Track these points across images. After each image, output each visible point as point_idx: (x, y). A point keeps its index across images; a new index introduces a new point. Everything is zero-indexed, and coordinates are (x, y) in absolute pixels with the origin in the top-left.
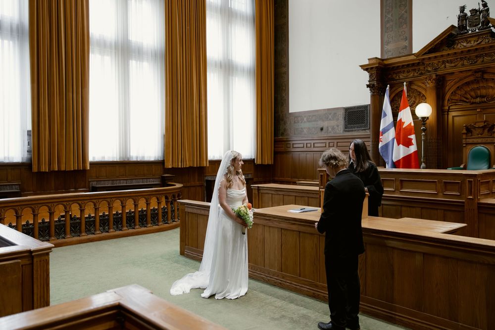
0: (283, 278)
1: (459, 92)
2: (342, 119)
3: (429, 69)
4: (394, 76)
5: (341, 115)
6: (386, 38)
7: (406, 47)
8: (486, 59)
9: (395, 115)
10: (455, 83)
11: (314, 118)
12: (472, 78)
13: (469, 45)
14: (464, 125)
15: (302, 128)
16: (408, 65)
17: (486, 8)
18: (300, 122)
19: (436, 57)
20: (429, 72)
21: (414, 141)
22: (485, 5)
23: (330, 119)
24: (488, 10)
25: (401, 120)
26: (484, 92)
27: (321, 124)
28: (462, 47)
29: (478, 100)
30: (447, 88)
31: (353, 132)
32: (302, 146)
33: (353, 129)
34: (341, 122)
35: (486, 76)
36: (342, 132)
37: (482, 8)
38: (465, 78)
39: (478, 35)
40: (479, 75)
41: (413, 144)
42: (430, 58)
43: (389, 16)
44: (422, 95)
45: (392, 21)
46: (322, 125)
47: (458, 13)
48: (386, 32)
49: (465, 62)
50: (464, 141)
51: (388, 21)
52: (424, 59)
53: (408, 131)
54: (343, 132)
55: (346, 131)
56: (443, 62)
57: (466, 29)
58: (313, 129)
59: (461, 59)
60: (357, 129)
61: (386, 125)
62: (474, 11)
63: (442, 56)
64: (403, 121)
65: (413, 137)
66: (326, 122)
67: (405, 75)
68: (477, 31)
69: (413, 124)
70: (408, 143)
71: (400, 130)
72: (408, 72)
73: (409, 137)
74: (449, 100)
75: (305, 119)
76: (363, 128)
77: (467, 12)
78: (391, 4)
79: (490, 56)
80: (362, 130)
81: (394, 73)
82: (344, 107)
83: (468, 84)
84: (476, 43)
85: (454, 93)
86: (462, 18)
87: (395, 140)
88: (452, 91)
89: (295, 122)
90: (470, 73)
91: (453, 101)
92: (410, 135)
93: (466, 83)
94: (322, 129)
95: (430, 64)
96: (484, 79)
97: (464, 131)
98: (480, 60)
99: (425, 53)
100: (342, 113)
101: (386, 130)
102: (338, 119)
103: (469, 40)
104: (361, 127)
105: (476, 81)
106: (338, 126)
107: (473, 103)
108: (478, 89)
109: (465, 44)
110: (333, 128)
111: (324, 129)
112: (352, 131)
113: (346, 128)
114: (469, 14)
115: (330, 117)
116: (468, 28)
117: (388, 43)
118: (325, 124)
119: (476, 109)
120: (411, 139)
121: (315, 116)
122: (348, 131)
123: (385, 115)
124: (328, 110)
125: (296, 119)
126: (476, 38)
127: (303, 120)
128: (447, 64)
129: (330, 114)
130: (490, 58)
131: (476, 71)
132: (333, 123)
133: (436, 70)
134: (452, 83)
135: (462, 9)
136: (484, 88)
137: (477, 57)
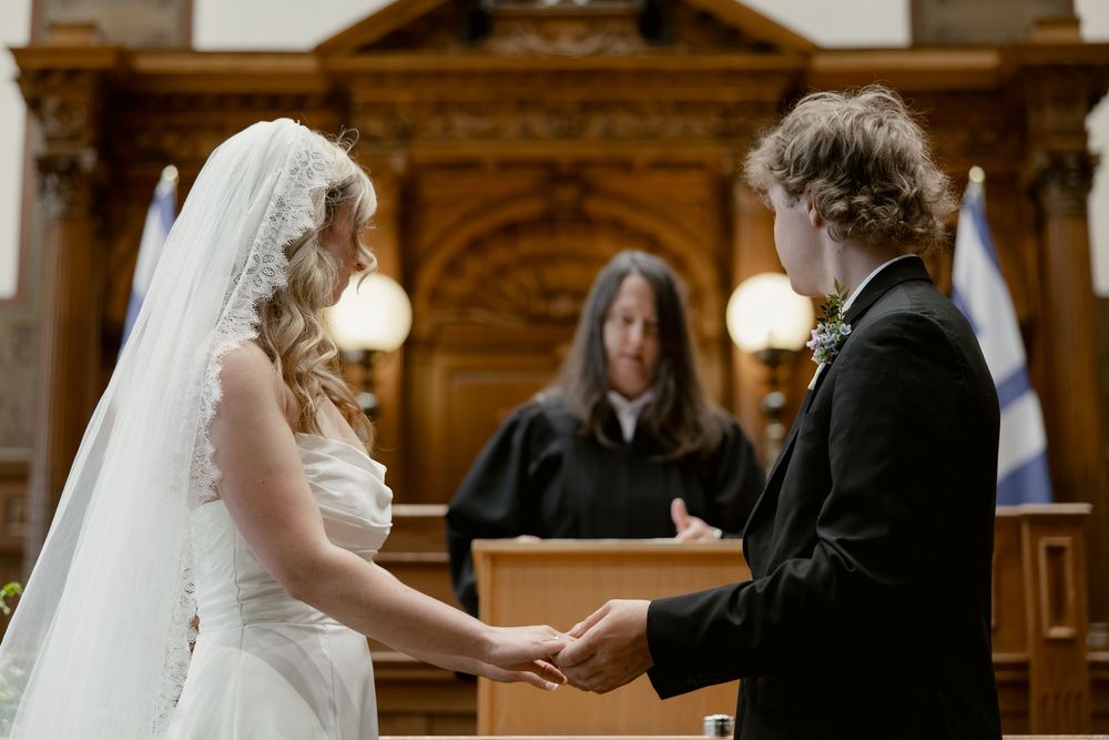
8: (623, 121)
10: (463, 220)
12: (530, 208)
30: (428, 237)
35: (594, 207)
40: (567, 194)
42: (380, 78)
49: (539, 123)
56: (441, 107)
74: (432, 292)
83: (511, 230)
85: (452, 268)
88: (449, 252)
90: (529, 178)
91: (452, 301)
93: (507, 226)
96: (580, 217)
98: (597, 124)
99: (366, 49)
103: (549, 28)
105: (548, 222)
107: (537, 320)
108: (552, 259)
130: (636, 123)
133: (406, 135)
134: (452, 216)
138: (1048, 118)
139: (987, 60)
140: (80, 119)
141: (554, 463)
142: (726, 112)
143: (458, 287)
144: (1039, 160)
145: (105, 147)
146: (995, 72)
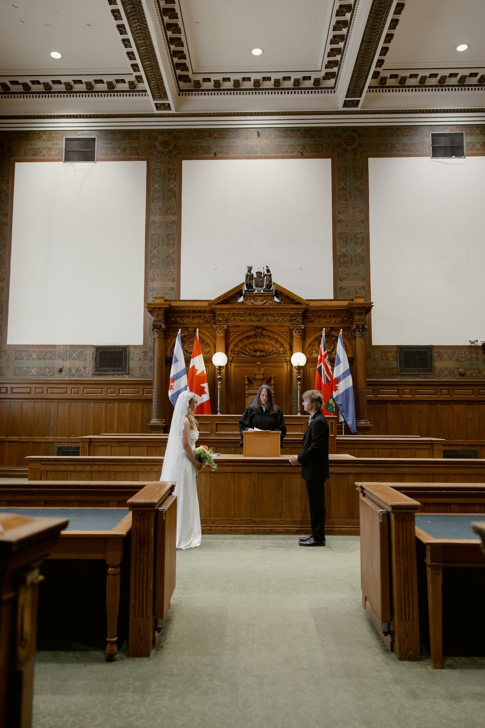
0: (213, 523)
1: (240, 345)
2: (91, 360)
3: (220, 319)
4: (178, 319)
5: (90, 355)
6: (150, 275)
7: (173, 289)
8: (270, 318)
9: (187, 362)
10: (238, 336)
11: (49, 355)
12: (253, 333)
13: (256, 303)
14: (246, 376)
15: (28, 367)
16: (194, 311)
17: (269, 274)
18: (25, 358)
19: (228, 309)
20: (220, 321)
21: (207, 390)
22: (268, 271)
23: (74, 359)
24: (270, 275)
25: (194, 367)
26: (260, 346)
27: (59, 363)
28: (251, 304)
29: (258, 354)
30: (231, 339)
31: (107, 377)
32: (29, 391)
33: (108, 373)
34: (89, 363)
35: (264, 333)
36: (90, 375)
37: (266, 273)
38: (247, 331)
39: (263, 296)
40: (259, 331)
41: (205, 393)
42: (222, 309)
43: (155, 252)
44: (205, 343)
45: (159, 258)
46: (61, 365)
47: (246, 272)
48: (151, 268)
49: (253, 318)
50: (247, 392)
51: (154, 257)
52: (216, 309)
53: (201, 379)
54: (92, 376)
55: (96, 375)
56: (234, 315)
57: (253, 288)
58: (47, 369)
59: (250, 314)
60: (112, 373)
61: (178, 372)
62: (259, 273)
63: (234, 309)
64: (196, 368)
65: (206, 385)
66: (68, 361)
67: (190, 320)
68: (262, 291)
69: (205, 373)
70: (201, 392)
71: (193, 376)
72: (193, 318)
73: (202, 385)
74: (232, 351)
75: (34, 355)
76: (120, 373)
77: (254, 272)
78: (157, 240)
79: (273, 316)
80: (119, 375)
81: (178, 316)
82: (95, 345)
83: (248, 337)
84: (262, 303)
85: (236, 345)
86: (249, 277)
87: (188, 387)
88: (235, 342)
89: (16, 358)
90: (251, 328)
91: (236, 352)
92: (203, 383)
93: (247, 336)
94: (61, 371)
95: (221, 314)
96: (262, 335)
97: (246, 382)
98: (265, 318)
99: (218, 304)
100: (91, 352)
101: (177, 377)
102: (85, 360)
103: (256, 298)
104: (118, 371)
105: (255, 336)
106: (85, 368)
107: (253, 356)
108: (256, 343)
109: (252, 301)
110: (78, 370)
111: (64, 371)
112: (106, 375)
113: (96, 371)
114: (255, 276)
115: (74, 355)
116: (254, 287)
117: (153, 280)
118: (67, 364)
119: (256, 362)
120: (204, 388)
121: (51, 352)
122: (100, 375)
123: (177, 361)
124: (72, 346)
125: (18, 354)
126: (261, 298)
127: (31, 356)
128: (237, 317)
129: (75, 352)
130: (273, 318)
131: (257, 327)
132: (79, 364)
134: (235, 335)
135: (250, 269)
136: (261, 343)
137: (263, 315)
138: (357, 317)
139: (345, 303)
140: (161, 317)
141: (254, 415)
142: (291, 316)
143: (237, 349)
144: (354, 327)
145: (166, 323)
146: (347, 306)
